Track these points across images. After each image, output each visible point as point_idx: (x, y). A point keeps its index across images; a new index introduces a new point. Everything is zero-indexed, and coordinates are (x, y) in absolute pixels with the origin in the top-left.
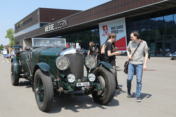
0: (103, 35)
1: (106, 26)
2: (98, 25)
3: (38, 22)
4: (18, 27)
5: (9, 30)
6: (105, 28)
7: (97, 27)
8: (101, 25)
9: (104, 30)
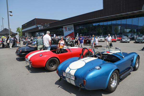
0: (65, 31)
2: (63, 27)
3: (35, 25)
4: (24, 26)
5: (18, 28)
6: (66, 28)
7: (62, 28)
8: (64, 27)
9: (65, 29)
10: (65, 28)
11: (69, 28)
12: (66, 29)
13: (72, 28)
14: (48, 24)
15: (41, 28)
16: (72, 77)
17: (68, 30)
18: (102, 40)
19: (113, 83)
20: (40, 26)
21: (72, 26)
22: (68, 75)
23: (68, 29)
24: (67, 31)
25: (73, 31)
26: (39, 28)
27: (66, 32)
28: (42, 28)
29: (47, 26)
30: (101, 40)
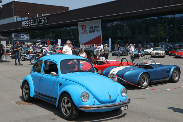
0: (82, 33)
1: (85, 26)
3: (12, 16)
6: (84, 27)
8: (80, 24)
10: (82, 26)
11: (90, 28)
12: (85, 28)
13: (98, 27)
14: (45, 17)
15: (26, 24)
16: (115, 76)
17: (88, 32)
18: (159, 53)
19: (145, 83)
20: (23, 19)
21: (98, 23)
22: (112, 75)
23: (88, 30)
24: (87, 33)
25: (99, 33)
26: (23, 24)
28: (30, 23)
29: (41, 19)
30: (156, 53)
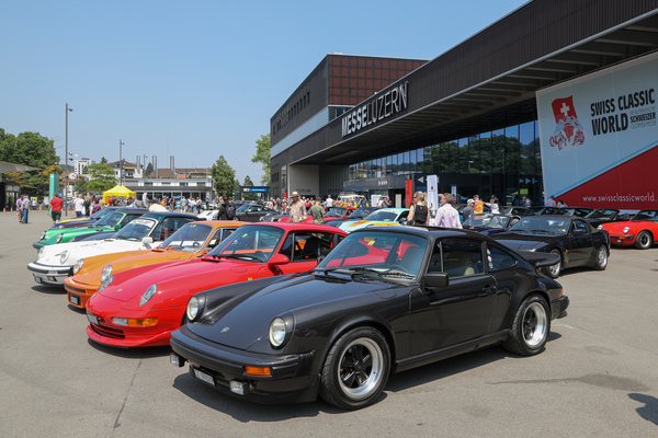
0: (555, 142)
1: (569, 101)
3: (324, 107)
4: (277, 127)
6: (565, 109)
8: (544, 97)
10: (557, 105)
11: (597, 108)
12: (572, 113)
14: (397, 85)
15: (352, 125)
17: (587, 129)
20: (351, 111)
23: (585, 119)
24: (580, 139)
26: (345, 128)
27: (569, 147)
28: (361, 119)
29: (388, 98)
